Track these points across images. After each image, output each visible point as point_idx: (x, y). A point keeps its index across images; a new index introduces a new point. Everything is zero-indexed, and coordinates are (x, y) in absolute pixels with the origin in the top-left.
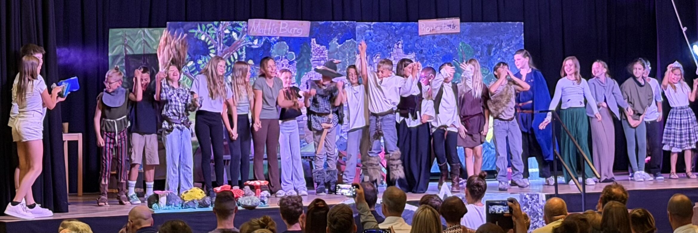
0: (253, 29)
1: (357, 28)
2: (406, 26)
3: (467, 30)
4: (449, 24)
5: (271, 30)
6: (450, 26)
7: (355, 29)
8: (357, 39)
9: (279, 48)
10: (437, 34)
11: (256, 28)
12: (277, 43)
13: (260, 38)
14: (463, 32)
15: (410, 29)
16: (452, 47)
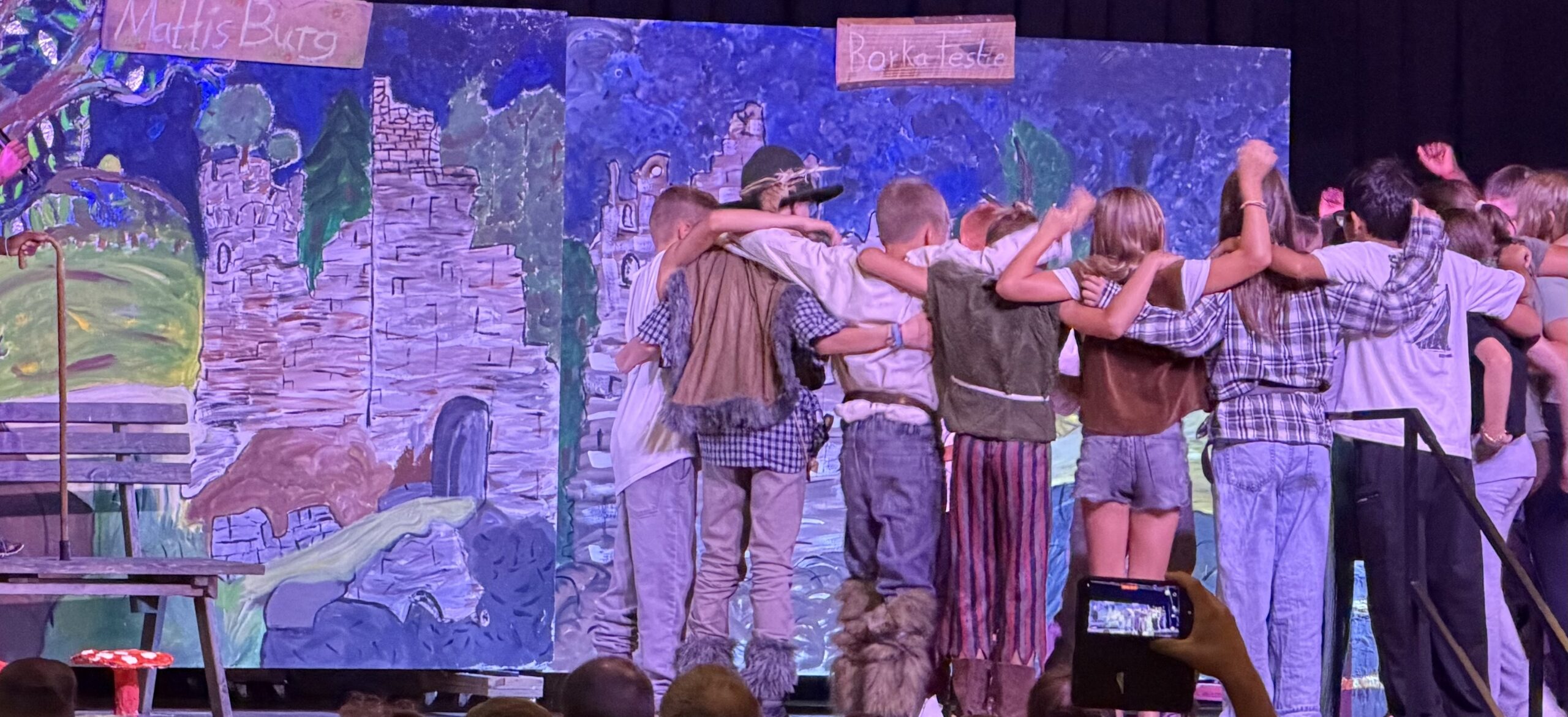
0: (127, 23)
1: (570, 40)
2: (781, 45)
3: (1046, 72)
4: (970, 41)
5: (201, 31)
6: (972, 49)
7: (561, 46)
8: (570, 90)
9: (234, 109)
10: (916, 82)
11: (138, 18)
12: (228, 89)
13: (155, 63)
14: (1027, 79)
15: (801, 54)
16: (979, 141)
